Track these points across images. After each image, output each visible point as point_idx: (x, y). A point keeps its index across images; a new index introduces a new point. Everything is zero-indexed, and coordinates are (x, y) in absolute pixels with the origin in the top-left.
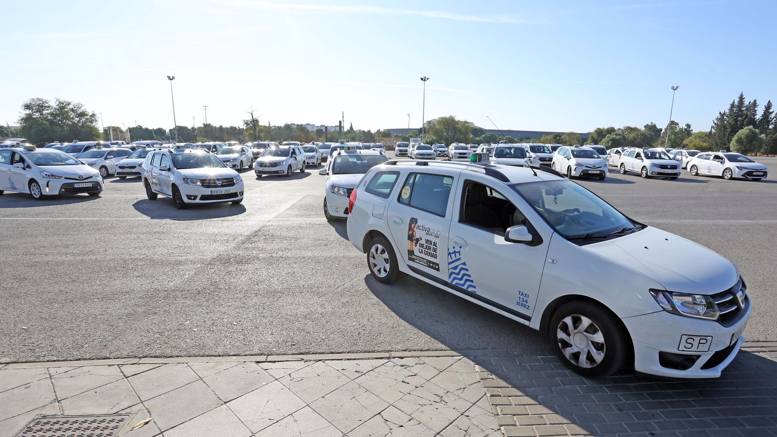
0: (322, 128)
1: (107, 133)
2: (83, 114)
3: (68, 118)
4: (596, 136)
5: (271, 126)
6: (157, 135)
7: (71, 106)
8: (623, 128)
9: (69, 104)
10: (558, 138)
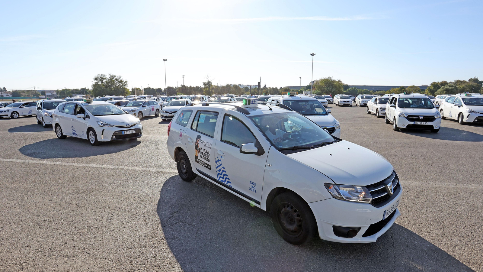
0: (248, 86)
1: (133, 92)
2: (121, 82)
3: (114, 84)
4: (432, 88)
5: (219, 86)
6: (157, 92)
7: (116, 78)
8: (454, 82)
9: (115, 76)
10: (403, 90)
